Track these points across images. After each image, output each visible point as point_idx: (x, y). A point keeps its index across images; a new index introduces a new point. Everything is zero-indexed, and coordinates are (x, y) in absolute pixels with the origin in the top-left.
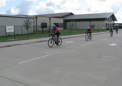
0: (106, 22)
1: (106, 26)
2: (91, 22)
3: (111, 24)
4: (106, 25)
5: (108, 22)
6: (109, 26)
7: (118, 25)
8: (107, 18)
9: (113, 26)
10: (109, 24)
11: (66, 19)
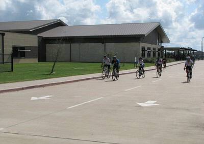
0: (142, 44)
1: (143, 55)
2: (106, 44)
3: (154, 49)
4: (143, 51)
5: (147, 45)
6: (149, 55)
7: (170, 52)
8: (144, 35)
9: (159, 55)
10: (149, 49)
11: (44, 36)
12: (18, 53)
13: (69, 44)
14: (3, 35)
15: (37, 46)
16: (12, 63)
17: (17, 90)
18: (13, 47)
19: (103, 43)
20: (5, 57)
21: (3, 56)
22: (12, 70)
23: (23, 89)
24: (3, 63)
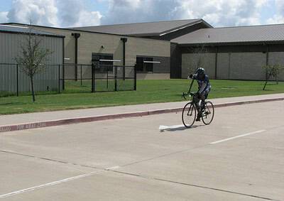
11: (179, 43)
12: (143, 65)
13: (214, 54)
14: (124, 40)
15: (169, 56)
16: (135, 78)
17: (141, 115)
18: (137, 58)
19: (264, 52)
20: (126, 71)
21: (124, 69)
22: (135, 89)
23: (148, 113)
24: (124, 78)
